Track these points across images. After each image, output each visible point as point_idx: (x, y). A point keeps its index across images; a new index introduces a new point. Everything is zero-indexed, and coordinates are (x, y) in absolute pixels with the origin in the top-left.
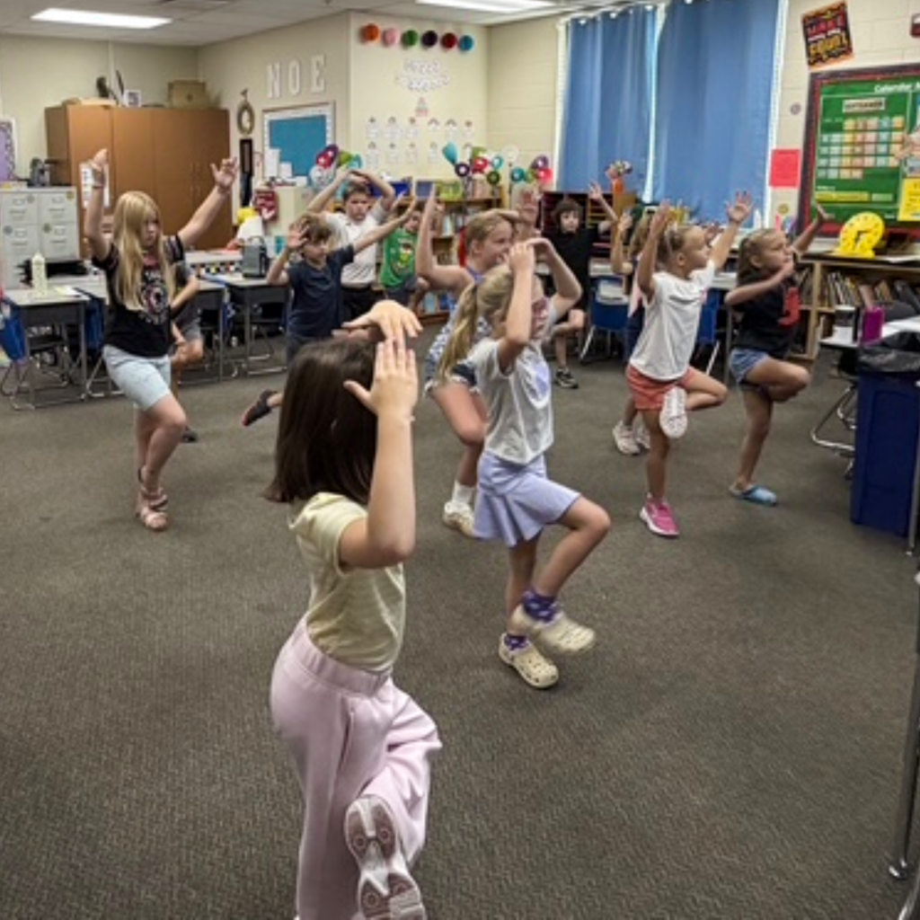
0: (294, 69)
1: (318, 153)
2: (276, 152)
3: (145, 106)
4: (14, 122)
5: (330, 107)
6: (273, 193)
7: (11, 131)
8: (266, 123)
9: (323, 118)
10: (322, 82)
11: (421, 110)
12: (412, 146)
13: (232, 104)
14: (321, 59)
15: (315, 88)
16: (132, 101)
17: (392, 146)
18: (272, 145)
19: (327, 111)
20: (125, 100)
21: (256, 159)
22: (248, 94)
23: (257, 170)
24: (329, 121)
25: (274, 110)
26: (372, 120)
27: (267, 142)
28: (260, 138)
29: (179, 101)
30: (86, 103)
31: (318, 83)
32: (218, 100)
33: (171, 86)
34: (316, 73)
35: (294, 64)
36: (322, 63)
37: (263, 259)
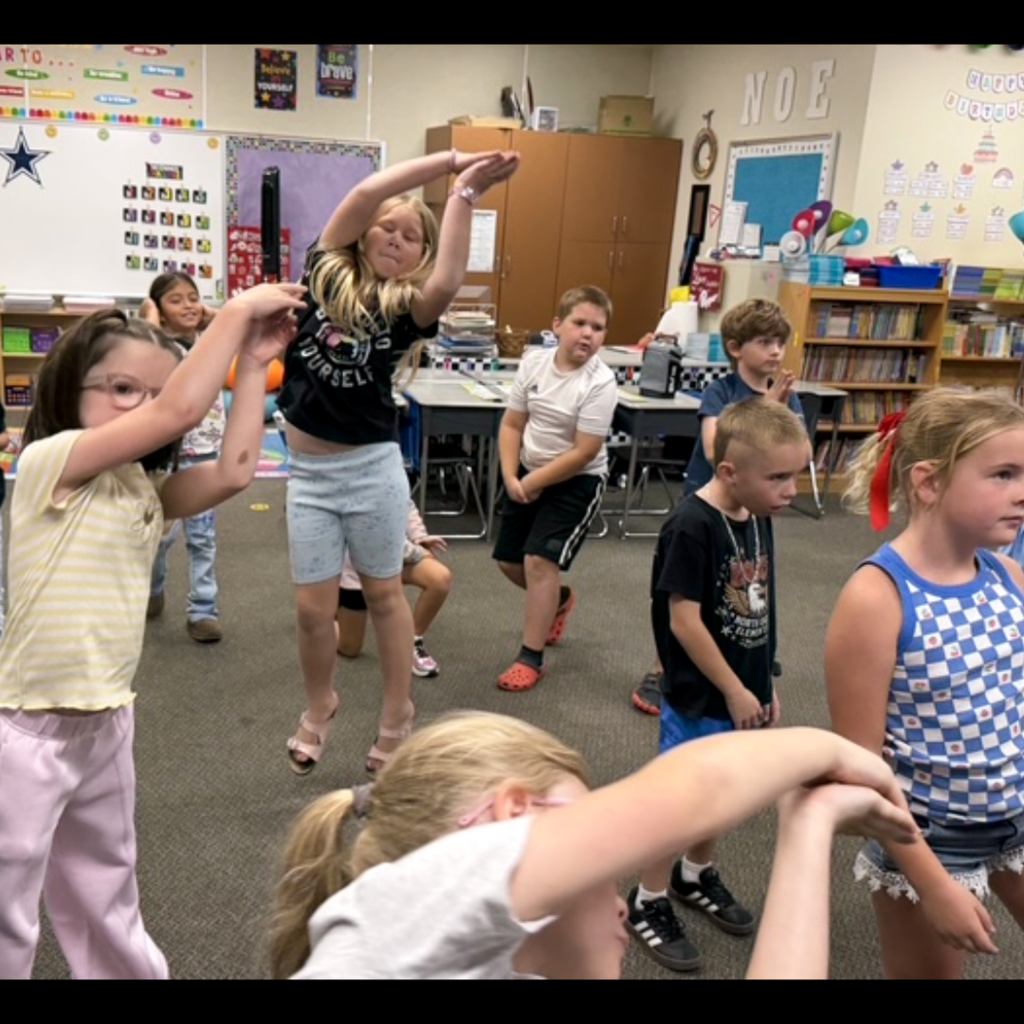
0: (786, 80)
1: (797, 212)
2: (742, 206)
3: (561, 131)
4: (383, 146)
5: (832, 142)
6: (719, 268)
7: (379, 157)
8: (733, 162)
9: (818, 158)
10: (824, 102)
11: (984, 154)
12: (961, 210)
13: (688, 132)
14: (828, 65)
15: (813, 112)
16: (544, 122)
17: (925, 208)
18: (737, 197)
19: (825, 148)
20: (535, 121)
21: (711, 216)
22: (713, 117)
23: (709, 233)
24: (825, 163)
25: (745, 144)
26: (897, 166)
27: (730, 191)
28: (722, 184)
29: (612, 124)
30: (479, 123)
31: (818, 105)
32: (670, 126)
33: (603, 103)
34: (817, 88)
35: (788, 72)
36: (829, 73)
37: (674, 369)
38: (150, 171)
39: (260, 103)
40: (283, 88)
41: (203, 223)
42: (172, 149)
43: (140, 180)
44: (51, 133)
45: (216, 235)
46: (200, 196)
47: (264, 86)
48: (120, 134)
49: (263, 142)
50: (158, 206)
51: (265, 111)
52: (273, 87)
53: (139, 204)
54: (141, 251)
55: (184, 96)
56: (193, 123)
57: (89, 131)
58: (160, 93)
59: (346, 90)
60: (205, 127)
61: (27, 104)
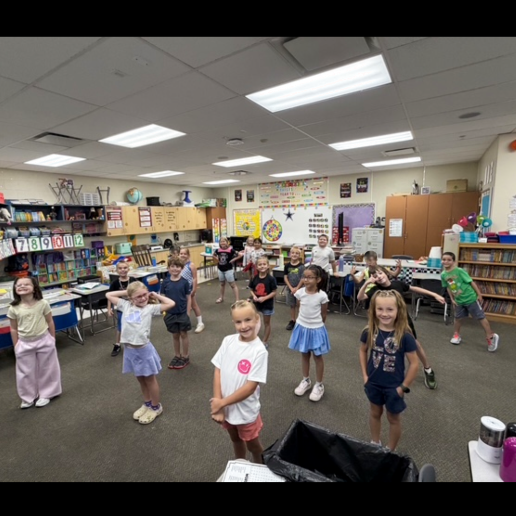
4: (376, 203)
7: (374, 206)
16: (425, 191)
29: (451, 189)
33: (448, 182)
38: (315, 216)
39: (342, 197)
40: (348, 192)
41: (327, 226)
42: (320, 210)
43: (313, 218)
44: (295, 209)
45: (330, 229)
46: (326, 220)
47: (343, 192)
48: (309, 208)
49: (342, 206)
50: (316, 223)
51: (343, 199)
52: (345, 192)
53: (313, 223)
54: (313, 234)
55: (323, 197)
56: (325, 203)
57: (303, 208)
58: (318, 198)
59: (365, 190)
60: (328, 204)
61: (290, 204)
